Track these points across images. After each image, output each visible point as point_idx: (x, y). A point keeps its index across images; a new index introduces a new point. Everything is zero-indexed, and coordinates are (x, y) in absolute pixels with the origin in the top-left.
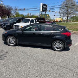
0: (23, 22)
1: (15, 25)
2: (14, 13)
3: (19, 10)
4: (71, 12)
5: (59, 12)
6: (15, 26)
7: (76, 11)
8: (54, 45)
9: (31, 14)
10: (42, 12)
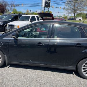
0: (20, 20)
1: (8, 25)
2: (9, 9)
3: (17, 6)
4: (79, 8)
5: (64, 9)
6: (10, 25)
7: (85, 6)
8: (83, 67)
9: (31, 11)
10: (44, 7)
